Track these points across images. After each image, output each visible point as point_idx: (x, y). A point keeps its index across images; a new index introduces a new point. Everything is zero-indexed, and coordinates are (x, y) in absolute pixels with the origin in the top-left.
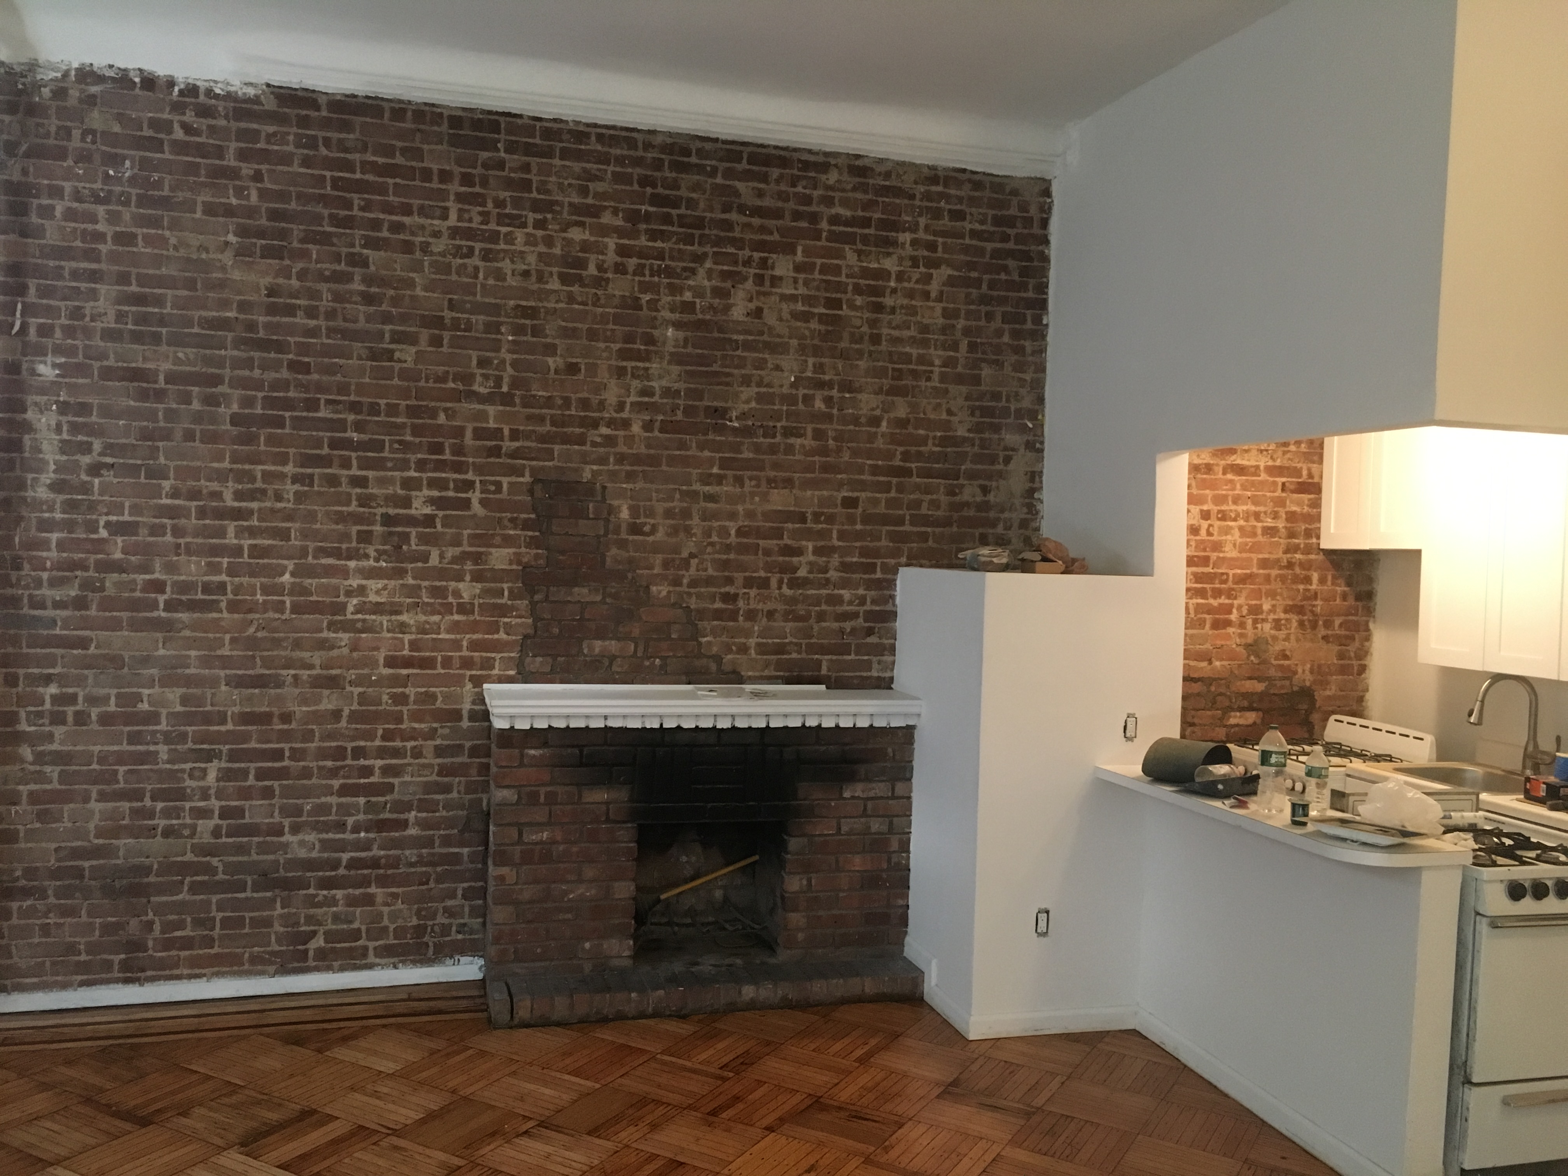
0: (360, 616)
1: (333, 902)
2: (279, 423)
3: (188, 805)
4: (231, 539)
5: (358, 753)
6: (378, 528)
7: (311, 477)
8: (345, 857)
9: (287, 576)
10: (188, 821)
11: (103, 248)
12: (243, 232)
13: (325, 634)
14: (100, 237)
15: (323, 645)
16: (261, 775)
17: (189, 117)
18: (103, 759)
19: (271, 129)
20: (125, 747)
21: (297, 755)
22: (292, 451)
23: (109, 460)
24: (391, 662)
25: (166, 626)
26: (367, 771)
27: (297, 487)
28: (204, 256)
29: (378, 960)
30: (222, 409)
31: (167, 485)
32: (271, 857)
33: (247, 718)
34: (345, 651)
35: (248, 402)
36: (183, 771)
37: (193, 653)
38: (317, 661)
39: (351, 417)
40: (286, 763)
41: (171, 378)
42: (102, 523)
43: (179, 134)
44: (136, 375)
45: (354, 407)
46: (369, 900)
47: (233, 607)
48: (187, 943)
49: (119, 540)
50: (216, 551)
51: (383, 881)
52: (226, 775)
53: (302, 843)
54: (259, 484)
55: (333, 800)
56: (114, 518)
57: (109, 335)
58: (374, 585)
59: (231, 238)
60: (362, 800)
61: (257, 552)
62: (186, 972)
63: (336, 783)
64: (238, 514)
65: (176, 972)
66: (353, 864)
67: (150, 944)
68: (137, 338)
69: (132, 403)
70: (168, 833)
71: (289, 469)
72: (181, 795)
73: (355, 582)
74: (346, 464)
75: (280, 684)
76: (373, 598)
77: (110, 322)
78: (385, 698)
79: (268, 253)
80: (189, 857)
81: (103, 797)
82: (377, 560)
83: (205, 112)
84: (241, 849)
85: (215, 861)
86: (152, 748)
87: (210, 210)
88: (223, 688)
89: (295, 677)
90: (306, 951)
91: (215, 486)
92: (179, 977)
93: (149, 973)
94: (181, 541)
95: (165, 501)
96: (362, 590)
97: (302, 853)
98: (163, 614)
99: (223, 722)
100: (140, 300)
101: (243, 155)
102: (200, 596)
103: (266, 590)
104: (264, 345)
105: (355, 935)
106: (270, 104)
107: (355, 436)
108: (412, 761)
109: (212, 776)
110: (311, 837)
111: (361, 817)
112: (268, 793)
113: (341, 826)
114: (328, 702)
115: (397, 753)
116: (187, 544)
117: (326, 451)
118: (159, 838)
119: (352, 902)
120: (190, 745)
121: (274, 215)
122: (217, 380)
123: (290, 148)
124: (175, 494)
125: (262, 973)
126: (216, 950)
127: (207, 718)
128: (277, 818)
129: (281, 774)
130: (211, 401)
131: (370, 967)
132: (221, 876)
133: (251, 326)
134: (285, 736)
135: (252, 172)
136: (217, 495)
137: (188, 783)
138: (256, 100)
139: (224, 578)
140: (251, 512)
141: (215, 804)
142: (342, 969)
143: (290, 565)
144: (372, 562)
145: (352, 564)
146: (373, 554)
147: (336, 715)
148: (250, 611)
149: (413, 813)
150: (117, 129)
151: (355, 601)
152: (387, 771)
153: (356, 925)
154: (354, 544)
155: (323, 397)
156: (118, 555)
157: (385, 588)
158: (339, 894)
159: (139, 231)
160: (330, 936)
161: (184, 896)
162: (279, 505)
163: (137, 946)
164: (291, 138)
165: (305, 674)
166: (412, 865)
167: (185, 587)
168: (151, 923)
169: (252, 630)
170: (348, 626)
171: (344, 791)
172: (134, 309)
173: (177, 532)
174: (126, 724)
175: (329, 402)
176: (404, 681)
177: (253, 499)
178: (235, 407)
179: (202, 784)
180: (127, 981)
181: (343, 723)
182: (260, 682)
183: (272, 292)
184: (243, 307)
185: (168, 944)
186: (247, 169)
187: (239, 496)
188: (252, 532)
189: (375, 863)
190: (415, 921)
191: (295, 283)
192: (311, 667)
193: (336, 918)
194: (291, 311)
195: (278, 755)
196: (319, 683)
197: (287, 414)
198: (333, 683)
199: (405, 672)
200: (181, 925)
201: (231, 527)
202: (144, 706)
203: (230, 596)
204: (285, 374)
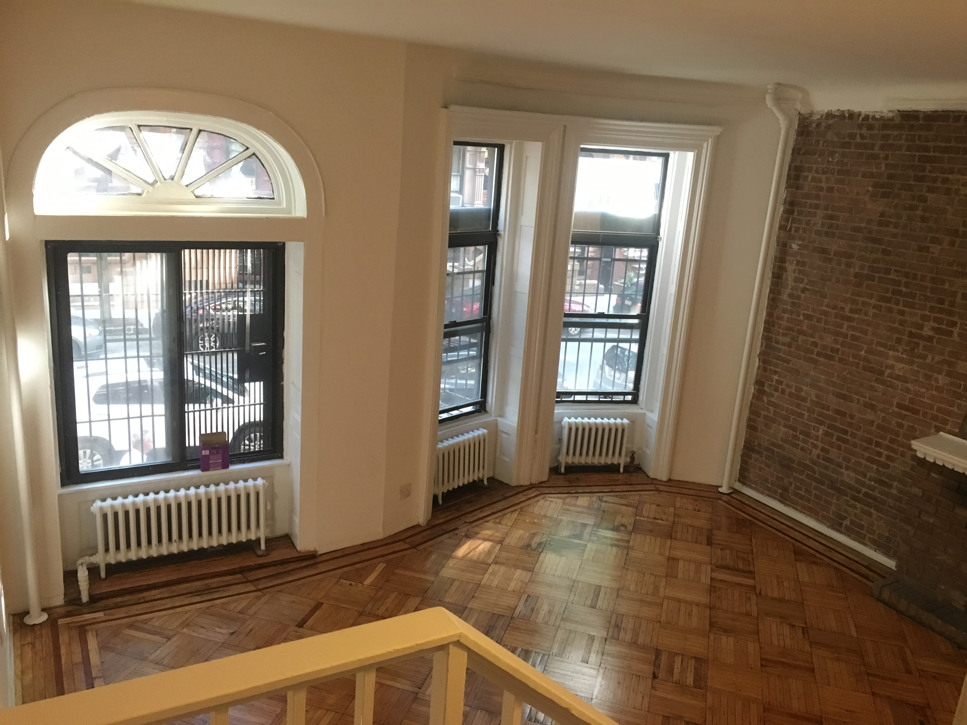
0: (889, 379)
1: (855, 508)
2: (872, 278)
3: (811, 441)
4: (844, 330)
5: (878, 444)
6: (905, 338)
7: (881, 306)
8: (864, 490)
9: (863, 352)
10: (810, 447)
11: (822, 194)
12: (875, 185)
13: (873, 384)
14: (821, 189)
15: (872, 388)
16: (838, 439)
17: (864, 131)
18: (787, 410)
19: (896, 133)
20: (794, 408)
21: (853, 435)
22: (875, 293)
23: (808, 287)
24: (899, 406)
25: (815, 362)
26: (880, 454)
27: (875, 311)
28: (858, 197)
29: (869, 543)
30: (851, 270)
31: (826, 301)
32: (836, 476)
33: (837, 412)
34: (880, 394)
35: (862, 267)
36: (811, 426)
37: (823, 377)
38: (868, 395)
39: (904, 280)
40: (848, 437)
41: (836, 254)
42: (802, 313)
43: (858, 139)
44: (824, 251)
45: (906, 275)
46: (870, 515)
47: (840, 360)
48: (802, 497)
49: (806, 321)
50: (837, 334)
51: (877, 509)
52: (826, 434)
53: (848, 476)
54: (860, 307)
55: (864, 462)
56: (806, 312)
57: (818, 233)
58: (899, 365)
59: (870, 189)
60: (875, 467)
61: (854, 338)
62: (800, 509)
63: (867, 455)
64: (850, 319)
65: (797, 507)
66: (866, 494)
67: (790, 491)
68: (827, 234)
69: (820, 263)
70: (803, 449)
71: (873, 302)
72: (808, 435)
73: (890, 362)
74: (897, 303)
75: (852, 401)
76: (897, 372)
77: (819, 227)
78: (894, 422)
79: (885, 195)
80: (808, 462)
81: (785, 426)
82: (902, 354)
83: (870, 127)
84: (826, 468)
85: (816, 468)
86: (803, 412)
87: (864, 176)
88: (831, 396)
89: (858, 399)
90: (842, 524)
91: (843, 305)
92: (797, 509)
93: (788, 503)
94: (827, 327)
95: (824, 308)
96: (892, 367)
97: (847, 480)
98: (815, 357)
99: (828, 410)
100: (831, 217)
101: (882, 148)
102: (829, 353)
103: (854, 356)
104: (874, 241)
105: (862, 527)
106: (898, 121)
107: (904, 290)
108: (900, 457)
109: (821, 432)
110: (852, 475)
111: (873, 474)
112: (839, 448)
113: (865, 476)
114: (870, 416)
115: (894, 451)
116: (829, 329)
117: (889, 295)
118: (799, 450)
119: (863, 511)
120: (815, 416)
121: (890, 177)
122: (851, 256)
123: (902, 142)
124: (828, 306)
125: (825, 524)
126: (810, 505)
127: (823, 407)
128: (840, 460)
129: (845, 441)
130: (849, 265)
131: (865, 545)
132: (817, 476)
133: (870, 232)
134: (850, 425)
135: (884, 155)
136: (843, 309)
137: (812, 431)
138: (892, 119)
139: (838, 347)
140: (854, 319)
141: (820, 445)
142: (854, 540)
143: (865, 347)
144: (899, 354)
145: (891, 353)
146: (901, 350)
147: (872, 422)
148: (846, 364)
149: (896, 483)
150: (836, 139)
151: (888, 371)
152: (888, 457)
153: (863, 523)
154: (893, 343)
155: (893, 268)
156: (805, 328)
157: (903, 368)
158: (858, 505)
159: (835, 186)
160: (852, 522)
161: (803, 477)
162: (866, 318)
163: (785, 489)
164: (904, 137)
165: (862, 399)
166: (890, 506)
167: (825, 347)
168: (791, 483)
169: (845, 373)
170: (883, 382)
171: (869, 460)
172: (828, 221)
173: (826, 323)
174: (796, 399)
175: (896, 271)
176: (904, 417)
177: (857, 313)
178: (857, 270)
179: (816, 433)
180: (781, 502)
181: (874, 428)
182: (844, 397)
183: (882, 215)
184: (869, 222)
185: (796, 494)
186: (882, 155)
187: (852, 311)
188: (854, 329)
189: (875, 499)
190: (887, 534)
191: (892, 211)
192: (865, 397)
193: (856, 515)
194: (888, 224)
195: (846, 432)
196: (866, 405)
197: (877, 275)
198: (872, 407)
199: (904, 412)
200: (800, 489)
201: (846, 324)
202: (803, 394)
203: (840, 355)
204: (880, 255)
